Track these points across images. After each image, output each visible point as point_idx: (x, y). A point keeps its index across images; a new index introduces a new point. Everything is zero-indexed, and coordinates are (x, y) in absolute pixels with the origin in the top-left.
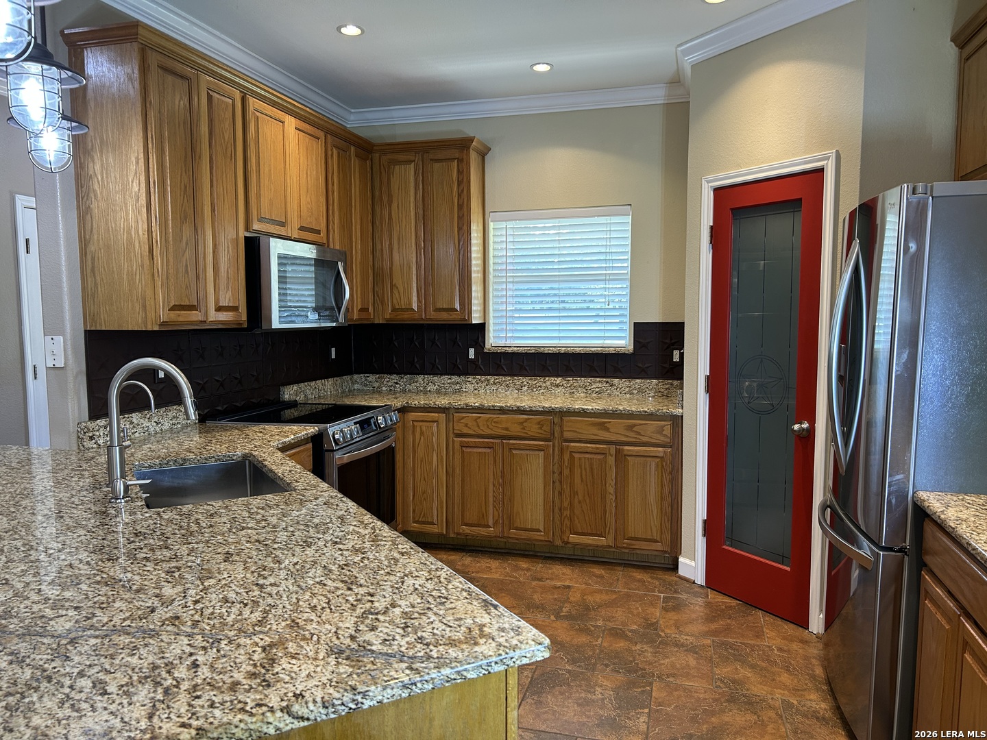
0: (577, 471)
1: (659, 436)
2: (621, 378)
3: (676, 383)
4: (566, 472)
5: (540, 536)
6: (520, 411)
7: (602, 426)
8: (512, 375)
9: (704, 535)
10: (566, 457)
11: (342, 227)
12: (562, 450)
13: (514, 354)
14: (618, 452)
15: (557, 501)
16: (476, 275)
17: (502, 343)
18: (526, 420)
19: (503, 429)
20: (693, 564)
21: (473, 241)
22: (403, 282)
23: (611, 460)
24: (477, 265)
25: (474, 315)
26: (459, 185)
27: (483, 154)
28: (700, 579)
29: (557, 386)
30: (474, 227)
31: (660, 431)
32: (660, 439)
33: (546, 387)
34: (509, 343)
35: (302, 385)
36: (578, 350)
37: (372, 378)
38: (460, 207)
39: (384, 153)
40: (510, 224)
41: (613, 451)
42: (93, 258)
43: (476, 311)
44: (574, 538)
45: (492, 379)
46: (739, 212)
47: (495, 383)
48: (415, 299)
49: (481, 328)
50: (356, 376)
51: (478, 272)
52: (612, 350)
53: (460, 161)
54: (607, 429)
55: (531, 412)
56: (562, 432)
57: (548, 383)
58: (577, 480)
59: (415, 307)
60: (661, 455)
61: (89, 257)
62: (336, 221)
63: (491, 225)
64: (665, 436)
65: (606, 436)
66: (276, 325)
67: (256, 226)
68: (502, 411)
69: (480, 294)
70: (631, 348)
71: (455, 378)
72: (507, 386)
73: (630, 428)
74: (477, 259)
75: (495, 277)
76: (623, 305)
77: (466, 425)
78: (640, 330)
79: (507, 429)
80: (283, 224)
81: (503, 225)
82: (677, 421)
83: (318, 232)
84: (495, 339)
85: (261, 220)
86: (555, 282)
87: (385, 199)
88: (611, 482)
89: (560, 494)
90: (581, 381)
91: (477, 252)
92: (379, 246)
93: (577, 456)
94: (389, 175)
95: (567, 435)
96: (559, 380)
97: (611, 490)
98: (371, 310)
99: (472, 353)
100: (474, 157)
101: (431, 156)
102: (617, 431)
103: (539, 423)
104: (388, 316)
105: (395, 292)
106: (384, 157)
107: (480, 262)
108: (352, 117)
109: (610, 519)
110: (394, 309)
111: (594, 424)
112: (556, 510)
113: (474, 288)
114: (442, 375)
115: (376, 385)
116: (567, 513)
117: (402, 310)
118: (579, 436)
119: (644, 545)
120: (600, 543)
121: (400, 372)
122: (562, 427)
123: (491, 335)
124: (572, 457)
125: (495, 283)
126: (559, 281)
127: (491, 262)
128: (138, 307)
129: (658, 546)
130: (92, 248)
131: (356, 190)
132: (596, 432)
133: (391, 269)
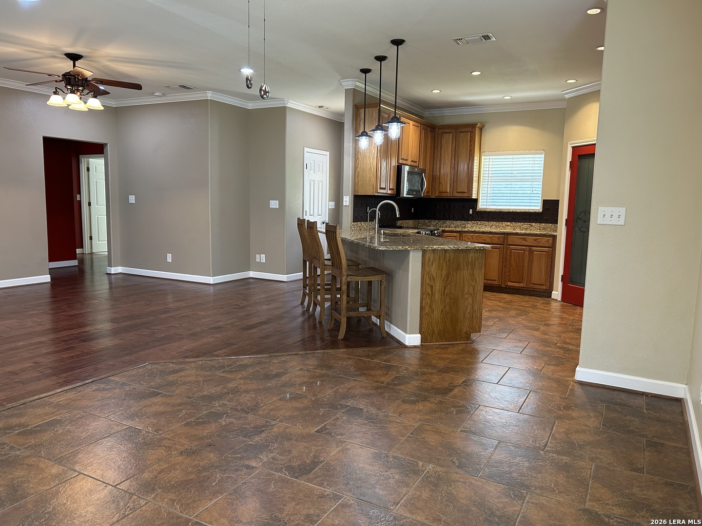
0: (513, 257)
1: (547, 243)
2: (536, 223)
3: (555, 225)
4: (508, 257)
5: (496, 283)
6: (490, 233)
7: (525, 239)
8: (488, 221)
9: (562, 281)
10: (509, 251)
11: (424, 160)
12: (507, 249)
13: (489, 212)
14: (530, 250)
15: (504, 269)
16: (475, 179)
17: (485, 207)
18: (493, 237)
19: (483, 240)
20: (557, 293)
21: (475, 164)
22: (444, 181)
23: (527, 253)
24: (476, 174)
25: (473, 195)
26: (470, 142)
27: (481, 129)
28: (559, 299)
29: (508, 226)
30: (475, 158)
31: (548, 241)
32: (547, 245)
33: (503, 226)
34: (488, 207)
35: (403, 221)
36: (518, 211)
37: (427, 221)
38: (470, 151)
39: (440, 129)
40: (491, 157)
41: (528, 249)
42: (358, 173)
43: (474, 194)
44: (510, 284)
45: (479, 223)
46: (581, 157)
47: (480, 224)
48: (449, 188)
49: (476, 201)
50: (420, 221)
51: (476, 177)
52: (533, 211)
53: (472, 132)
54: (526, 241)
55: (495, 233)
56: (507, 241)
57: (504, 225)
58: (513, 261)
59: (448, 191)
60: (547, 251)
61: (357, 172)
62: (422, 157)
63: (483, 157)
64: (550, 243)
65: (526, 243)
66: (405, 196)
67: (401, 161)
68: (483, 233)
69: (476, 187)
70: (541, 210)
71: (463, 222)
72: (486, 225)
73: (535, 240)
74: (476, 171)
75: (483, 179)
76: (539, 192)
77: (468, 238)
78: (546, 203)
79: (485, 240)
80: (407, 160)
81: (488, 157)
82: (554, 237)
83: (416, 162)
84: (482, 206)
85: (402, 159)
86: (510, 181)
87: (439, 147)
88: (526, 261)
89: (505, 266)
90: (519, 224)
91: (476, 169)
92: (435, 167)
93: (513, 251)
94: (441, 137)
95: (510, 243)
96: (509, 223)
97: (526, 265)
98: (430, 192)
99: (471, 211)
100: (477, 130)
101: (460, 131)
102: (530, 241)
103: (498, 238)
104: (437, 195)
105: (441, 185)
106: (440, 131)
107: (477, 173)
108: (426, 113)
109: (525, 276)
110: (440, 192)
111: (522, 238)
112: (503, 273)
113: (474, 184)
114: (457, 220)
115: (429, 224)
116: (507, 274)
117: (443, 192)
118: (514, 243)
119: (538, 287)
120: (520, 286)
121: (439, 219)
122: (507, 239)
123: (480, 204)
124: (511, 252)
125: (483, 182)
126: (511, 181)
127: (482, 173)
128: (371, 188)
129: (544, 287)
130: (358, 169)
131: (429, 145)
132: (522, 241)
133: (440, 176)
